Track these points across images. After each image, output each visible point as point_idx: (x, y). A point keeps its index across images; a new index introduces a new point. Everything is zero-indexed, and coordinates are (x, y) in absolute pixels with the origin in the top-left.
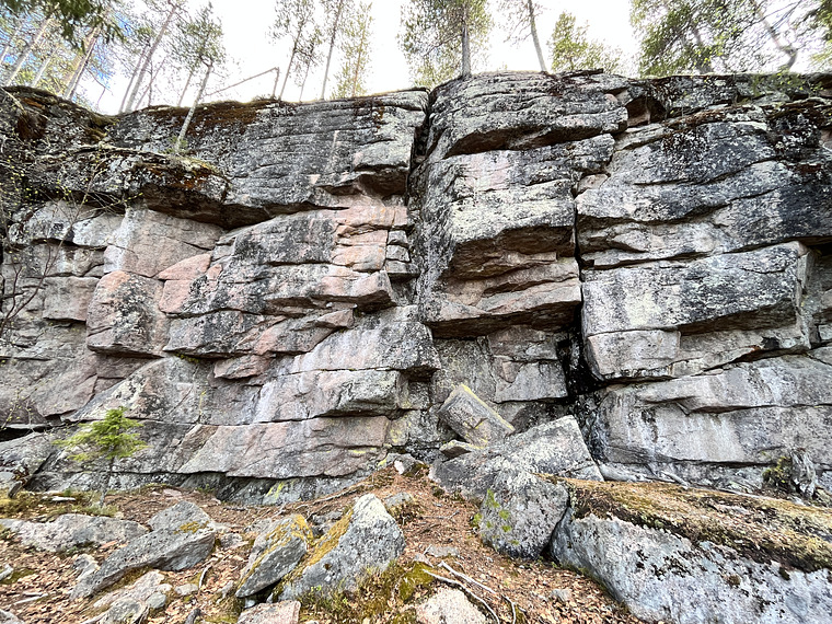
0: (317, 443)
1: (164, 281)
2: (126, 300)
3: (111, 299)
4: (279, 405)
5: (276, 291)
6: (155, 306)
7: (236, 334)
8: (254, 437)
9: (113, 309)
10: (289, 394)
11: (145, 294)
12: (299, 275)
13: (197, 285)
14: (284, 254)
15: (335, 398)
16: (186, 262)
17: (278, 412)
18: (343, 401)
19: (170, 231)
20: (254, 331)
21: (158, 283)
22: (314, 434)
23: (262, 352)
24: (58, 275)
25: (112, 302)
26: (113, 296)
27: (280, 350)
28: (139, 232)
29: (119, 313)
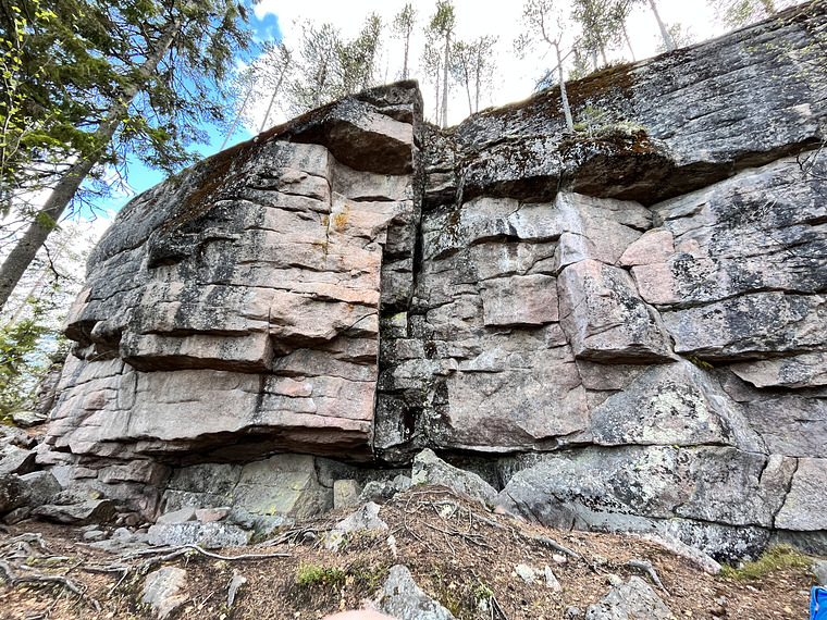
1: (627, 267)
3: (608, 290)
13: (681, 267)
24: (499, 276)
25: (612, 294)
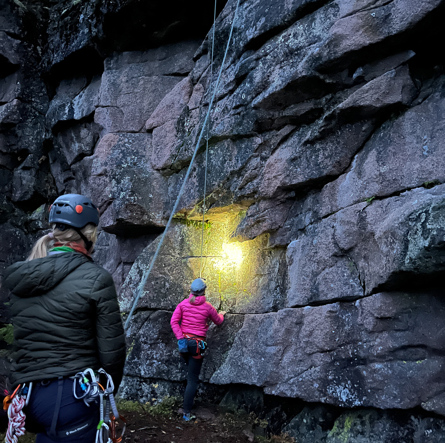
0: (391, 344)
1: (150, 131)
2: (119, 166)
3: (104, 167)
4: (315, 274)
5: (265, 84)
6: (148, 165)
7: (232, 173)
8: (288, 332)
9: (107, 180)
10: (324, 254)
11: (136, 154)
12: (292, 43)
13: (181, 122)
14: (263, 20)
15: (398, 247)
16: (168, 98)
17: (315, 287)
18: (413, 252)
19: (147, 68)
20: (255, 162)
21: (146, 136)
22: (381, 324)
23: (271, 191)
25: (106, 171)
26: (106, 164)
27: (295, 182)
28: (118, 81)
29: (114, 182)
